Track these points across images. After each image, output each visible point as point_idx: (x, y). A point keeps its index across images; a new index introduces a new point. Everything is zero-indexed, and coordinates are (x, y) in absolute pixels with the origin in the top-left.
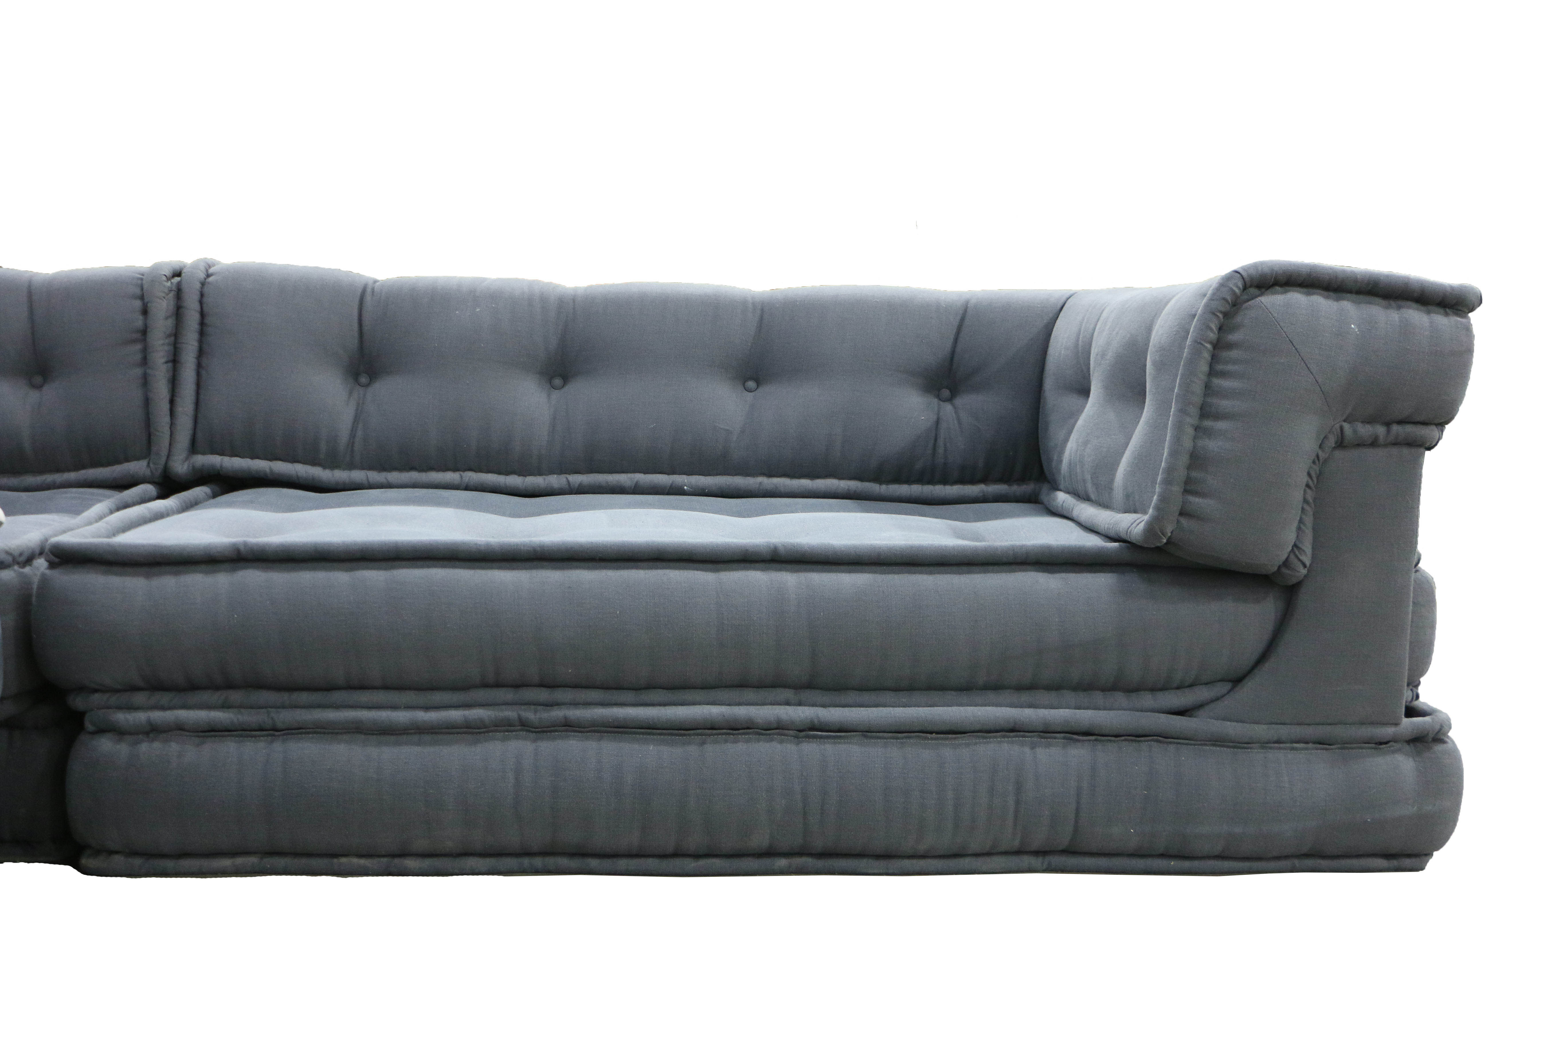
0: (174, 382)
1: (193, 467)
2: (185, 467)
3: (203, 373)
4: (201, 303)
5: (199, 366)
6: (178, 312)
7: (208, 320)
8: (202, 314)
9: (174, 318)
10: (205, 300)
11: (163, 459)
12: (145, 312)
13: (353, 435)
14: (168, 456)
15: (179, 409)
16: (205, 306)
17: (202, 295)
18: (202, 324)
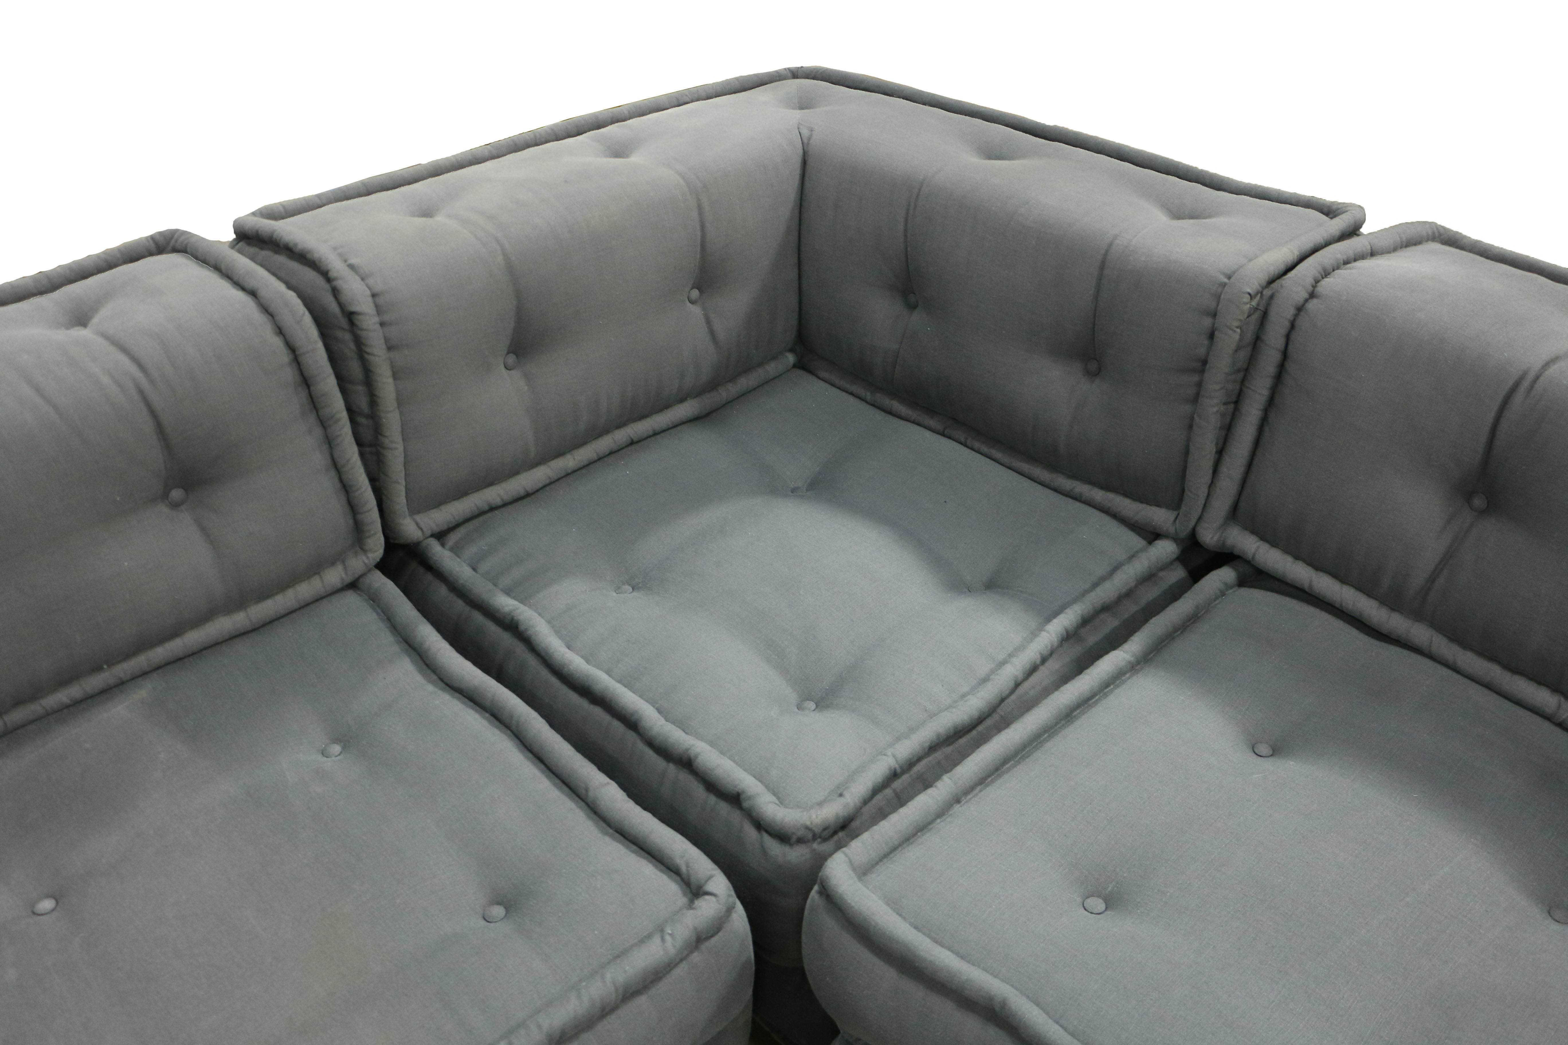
0: (1227, 430)
1: (1224, 542)
2: (1215, 538)
3: (1267, 429)
4: (1288, 337)
5: (1264, 421)
6: (1256, 342)
7: (1290, 366)
8: (1285, 354)
9: (1250, 348)
10: (1293, 336)
11: (1193, 523)
12: (1211, 336)
13: (1432, 579)
14: (1200, 519)
15: (1224, 469)
16: (1290, 343)
17: (1293, 326)
18: (1282, 367)
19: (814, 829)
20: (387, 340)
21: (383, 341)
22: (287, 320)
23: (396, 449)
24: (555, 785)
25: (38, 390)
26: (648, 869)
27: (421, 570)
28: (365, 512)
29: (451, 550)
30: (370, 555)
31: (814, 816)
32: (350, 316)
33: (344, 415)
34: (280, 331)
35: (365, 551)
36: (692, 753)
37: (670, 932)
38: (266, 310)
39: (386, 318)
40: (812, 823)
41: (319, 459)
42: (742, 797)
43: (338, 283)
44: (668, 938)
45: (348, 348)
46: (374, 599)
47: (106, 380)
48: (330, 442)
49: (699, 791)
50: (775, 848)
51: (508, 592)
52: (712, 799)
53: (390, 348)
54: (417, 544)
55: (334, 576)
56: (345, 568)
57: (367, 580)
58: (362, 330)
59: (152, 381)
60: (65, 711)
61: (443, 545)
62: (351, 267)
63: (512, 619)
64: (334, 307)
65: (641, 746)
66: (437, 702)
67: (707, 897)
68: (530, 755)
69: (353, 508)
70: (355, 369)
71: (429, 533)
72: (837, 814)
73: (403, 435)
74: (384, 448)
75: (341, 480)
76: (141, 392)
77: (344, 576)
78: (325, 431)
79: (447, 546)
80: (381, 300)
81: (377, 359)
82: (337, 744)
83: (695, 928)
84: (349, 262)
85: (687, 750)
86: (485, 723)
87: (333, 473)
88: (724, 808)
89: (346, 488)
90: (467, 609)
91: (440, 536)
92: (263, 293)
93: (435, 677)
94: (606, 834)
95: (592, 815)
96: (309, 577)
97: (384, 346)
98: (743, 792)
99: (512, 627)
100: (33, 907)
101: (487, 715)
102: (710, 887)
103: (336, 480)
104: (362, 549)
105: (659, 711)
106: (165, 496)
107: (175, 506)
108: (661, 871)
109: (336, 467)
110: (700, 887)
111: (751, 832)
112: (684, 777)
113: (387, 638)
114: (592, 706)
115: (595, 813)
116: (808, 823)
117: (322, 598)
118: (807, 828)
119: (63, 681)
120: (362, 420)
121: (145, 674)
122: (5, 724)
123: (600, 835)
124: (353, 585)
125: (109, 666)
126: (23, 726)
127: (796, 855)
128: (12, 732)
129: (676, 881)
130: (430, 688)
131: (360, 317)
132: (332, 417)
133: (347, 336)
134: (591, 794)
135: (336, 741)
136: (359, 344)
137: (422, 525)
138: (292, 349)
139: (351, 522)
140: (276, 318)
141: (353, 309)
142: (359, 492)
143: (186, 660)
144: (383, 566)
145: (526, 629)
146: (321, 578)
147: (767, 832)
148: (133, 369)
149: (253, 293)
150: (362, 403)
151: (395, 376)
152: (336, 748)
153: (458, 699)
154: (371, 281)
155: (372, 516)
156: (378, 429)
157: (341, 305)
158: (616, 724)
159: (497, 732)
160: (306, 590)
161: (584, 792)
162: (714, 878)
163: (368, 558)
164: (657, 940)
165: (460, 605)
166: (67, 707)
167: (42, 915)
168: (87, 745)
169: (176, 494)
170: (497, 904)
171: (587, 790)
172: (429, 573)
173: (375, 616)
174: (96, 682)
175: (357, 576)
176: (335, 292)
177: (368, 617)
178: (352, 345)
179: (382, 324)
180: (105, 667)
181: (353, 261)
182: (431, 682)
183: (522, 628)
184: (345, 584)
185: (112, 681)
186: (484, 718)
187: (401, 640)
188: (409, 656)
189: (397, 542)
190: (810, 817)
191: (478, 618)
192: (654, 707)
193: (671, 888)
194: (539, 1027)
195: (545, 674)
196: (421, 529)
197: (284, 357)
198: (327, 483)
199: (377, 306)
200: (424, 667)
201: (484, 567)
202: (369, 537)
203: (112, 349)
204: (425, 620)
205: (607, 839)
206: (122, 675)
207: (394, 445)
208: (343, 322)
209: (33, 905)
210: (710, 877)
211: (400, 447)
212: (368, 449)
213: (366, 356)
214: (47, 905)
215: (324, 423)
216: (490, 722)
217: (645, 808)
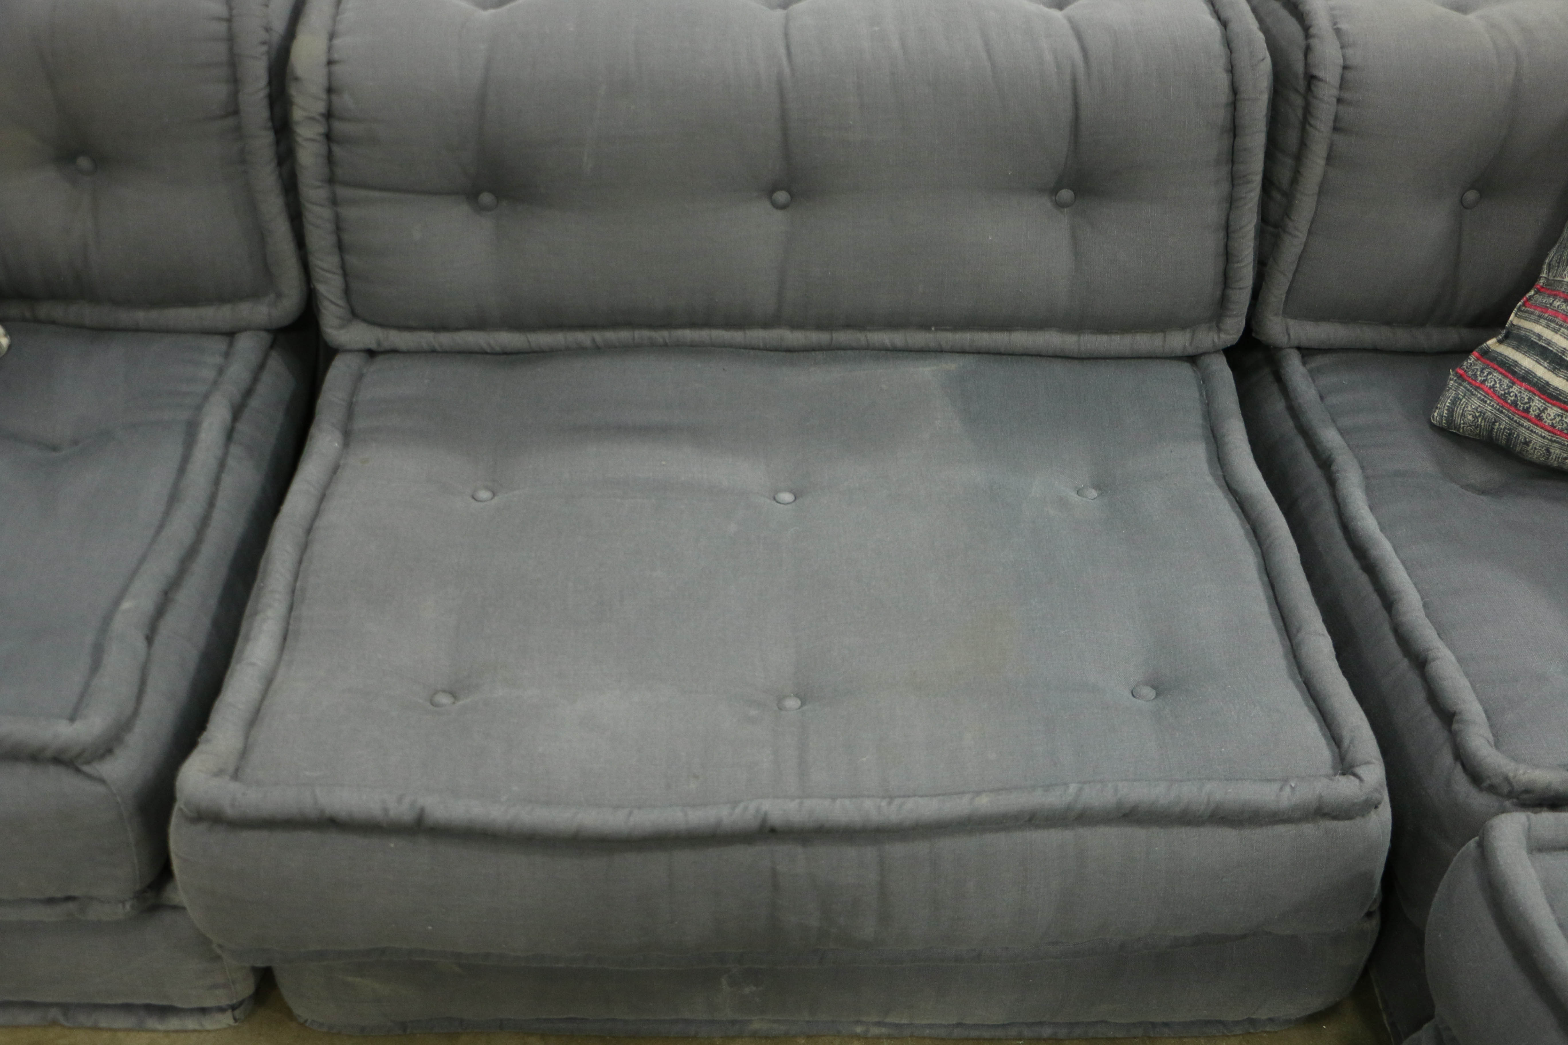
19: (1514, 784)
20: (1336, 119)
21: (1332, 117)
22: (1243, 60)
23: (1296, 237)
24: (1272, 615)
25: (986, 44)
26: (1312, 727)
27: (1271, 378)
28: (1235, 289)
29: (1311, 371)
30: (1223, 336)
31: (1521, 772)
32: (1311, 79)
33: (1258, 179)
34: (1231, 69)
35: (1219, 330)
36: (1431, 655)
37: (1293, 785)
38: (1228, 44)
39: (1347, 95)
40: (1515, 777)
41: (1213, 213)
42: (1457, 718)
43: (1314, 42)
44: (1287, 789)
45: (1295, 115)
46: (1205, 382)
47: (1048, 57)
48: (1232, 202)
49: (1419, 697)
50: (1462, 785)
51: (1342, 432)
52: (1428, 711)
53: (1336, 129)
54: (1279, 349)
55: (1178, 341)
56: (1193, 338)
57: (1207, 360)
58: (1315, 97)
59: (1089, 75)
60: (883, 352)
61: (1304, 364)
62: (1338, 32)
63: (1330, 456)
64: (1299, 67)
65: (1386, 630)
66: (1208, 494)
67: (1352, 778)
68: (1266, 579)
69: (1226, 279)
70: (1291, 138)
71: (1296, 343)
72: (1550, 784)
73: (1311, 226)
74: (1285, 231)
75: (1226, 246)
76: (1074, 80)
77: (1187, 344)
78: (1232, 189)
79: (1308, 366)
80: (1350, 75)
81: (1317, 133)
82: (1096, 490)
83: (1321, 797)
84: (1339, 26)
85: (1428, 650)
86: (1241, 532)
87: (1222, 234)
88: (1434, 723)
89: (1228, 255)
90: (1295, 431)
91: (1307, 352)
92: (1234, 26)
93: (1220, 473)
94: (1293, 678)
95: (1291, 656)
96: (1155, 331)
97: (1331, 124)
98: (1460, 713)
99: (1325, 464)
100: (777, 494)
101: (1248, 526)
102: (1361, 771)
103: (1222, 243)
104: (1218, 326)
105: (1425, 605)
106: (1054, 191)
107: (1060, 205)
108: (1324, 735)
109: (1228, 230)
110: (1352, 766)
111: (1446, 759)
112: (1412, 677)
113: (1195, 418)
114: (1361, 572)
115: (1295, 657)
116: (1511, 775)
117: (1157, 358)
118: (1507, 779)
119: (893, 323)
120: (1277, 196)
121: (963, 352)
122: (832, 340)
123: (1286, 677)
124: (1192, 359)
125: (936, 330)
126: (845, 349)
127: (1478, 800)
128: (833, 349)
129: (1332, 751)
130: (1210, 479)
131: (1321, 84)
132: (1244, 176)
133: (1298, 101)
134: (1300, 636)
135: (1097, 487)
136: (1307, 110)
137: (1292, 332)
138: (1235, 90)
139: (1218, 293)
140: (1234, 55)
141: (1316, 72)
142: (1239, 265)
143: (1004, 357)
144: (1232, 354)
145: (1339, 471)
146: (1165, 337)
147: (1464, 766)
148: (1078, 56)
149: (1224, 24)
150: (1284, 175)
151: (1329, 159)
152: (1094, 493)
153: (1229, 500)
154: (1350, 51)
155: (1242, 297)
156: (1287, 211)
157: (1307, 65)
158: (1375, 598)
159: (1247, 544)
160: (1143, 342)
161: (1294, 631)
162: (1370, 765)
163: (1219, 337)
164: (1276, 786)
165: (1288, 426)
166: (887, 350)
167: (780, 503)
168: (884, 387)
169: (1066, 194)
170: (1151, 687)
171: (1299, 630)
172: (1276, 384)
173: (1197, 395)
174: (919, 338)
175: (1200, 351)
176: (1308, 50)
177: (1191, 395)
178: (1300, 112)
179: (1339, 101)
180: (933, 329)
181: (1344, 26)
182: (1214, 476)
183: (1334, 468)
184: (1186, 354)
185: (932, 345)
186: (1243, 527)
187: (1209, 426)
188: (1207, 443)
189: (1258, 337)
190: (1516, 770)
191: (1300, 444)
192: (1422, 599)
193: (1324, 753)
194: (1116, 790)
195: (1333, 522)
196: (1289, 335)
197: (1223, 95)
198: (1211, 242)
199: (1343, 79)
200: (1216, 459)
201: (1332, 400)
202: (1229, 316)
203: (1070, 32)
204: (1242, 419)
205: (1291, 684)
206: (943, 344)
207: (1297, 233)
208: (1301, 84)
209: (777, 491)
210: (1368, 763)
211: (1302, 236)
212: (1270, 229)
213: (1308, 127)
214: (787, 497)
215: (1234, 179)
216: (1247, 534)
217: (1345, 673)
